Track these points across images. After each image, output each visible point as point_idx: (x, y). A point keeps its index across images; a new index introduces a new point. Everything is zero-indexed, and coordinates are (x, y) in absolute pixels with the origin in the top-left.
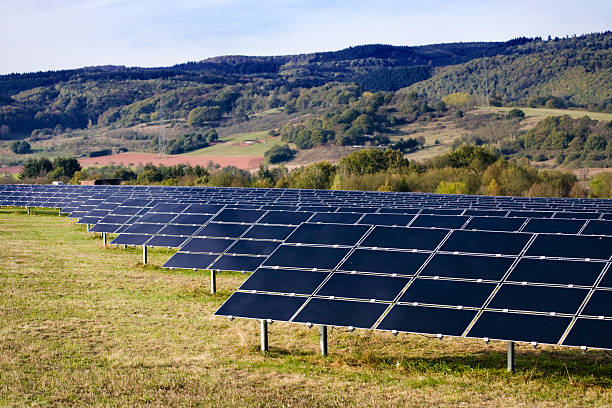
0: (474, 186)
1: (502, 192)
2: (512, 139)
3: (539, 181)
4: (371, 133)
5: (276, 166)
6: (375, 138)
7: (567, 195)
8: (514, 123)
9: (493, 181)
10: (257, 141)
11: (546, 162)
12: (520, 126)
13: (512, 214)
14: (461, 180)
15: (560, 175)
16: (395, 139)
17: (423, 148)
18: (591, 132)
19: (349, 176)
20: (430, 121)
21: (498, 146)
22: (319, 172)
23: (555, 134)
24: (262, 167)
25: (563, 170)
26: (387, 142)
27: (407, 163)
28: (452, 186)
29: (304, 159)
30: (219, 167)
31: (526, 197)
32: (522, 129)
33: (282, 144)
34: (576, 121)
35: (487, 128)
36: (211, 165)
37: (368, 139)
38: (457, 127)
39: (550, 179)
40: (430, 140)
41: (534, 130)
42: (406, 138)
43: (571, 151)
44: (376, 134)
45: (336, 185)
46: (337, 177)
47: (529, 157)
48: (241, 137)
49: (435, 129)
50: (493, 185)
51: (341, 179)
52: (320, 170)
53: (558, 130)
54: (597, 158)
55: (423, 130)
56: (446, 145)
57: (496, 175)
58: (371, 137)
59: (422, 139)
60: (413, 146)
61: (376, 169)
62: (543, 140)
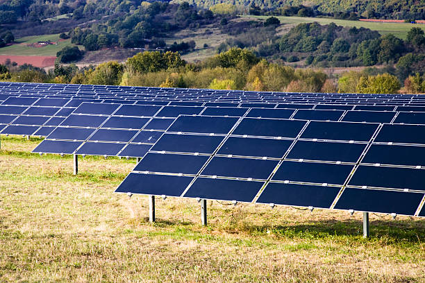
0: (241, 83)
1: (265, 88)
2: (269, 43)
3: (296, 79)
4: (149, 38)
5: (68, 65)
6: (152, 42)
7: (319, 90)
8: (272, 29)
9: (257, 78)
10: (49, 43)
11: (298, 63)
12: (276, 32)
13: (279, 106)
14: (230, 78)
15: (313, 74)
16: (170, 43)
17: (194, 50)
18: (336, 37)
19: (135, 74)
20: (200, 27)
21: (257, 49)
22: (109, 70)
23: (307, 39)
24: (57, 66)
25: (317, 70)
26: (163, 45)
27: (184, 63)
28: (223, 83)
29: (91, 60)
30: (16, 64)
31: (284, 92)
32: (277, 34)
33: (72, 46)
34: (325, 27)
35: (248, 34)
36: (8, 63)
37: (147, 43)
38: (222, 33)
39: (305, 77)
40: (199, 44)
41: (289, 35)
42: (179, 42)
43: (319, 53)
44: (153, 38)
45: (124, 81)
46: (125, 75)
47: (284, 59)
48: (35, 39)
49: (204, 34)
50: (256, 83)
51: (128, 77)
52: (110, 69)
53: (309, 35)
54: (341, 59)
55: (194, 36)
56: (213, 48)
57: (260, 74)
58: (150, 41)
59: (193, 43)
60: (186, 48)
61: (158, 68)
62: (295, 44)
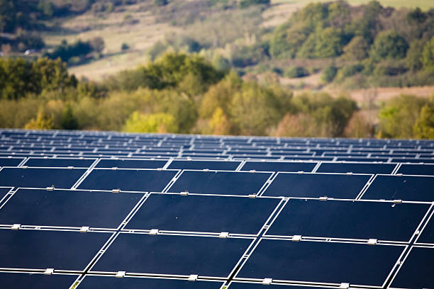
0: (186, 121)
1: (234, 130)
2: (250, 42)
3: (295, 111)
4: (11, 31)
6: (18, 40)
7: (340, 134)
8: (254, 14)
9: (219, 111)
11: (306, 80)
12: (262, 20)
13: (248, 166)
14: (166, 110)
15: (328, 101)
16: (53, 42)
17: (101, 57)
18: (382, 28)
20: (113, 10)
21: (227, 52)
23: (322, 33)
25: (334, 92)
26: (39, 46)
27: (74, 82)
28: (151, 120)
31: (272, 138)
32: (266, 25)
34: (357, 10)
35: (207, 24)
37: (7, 42)
38: (157, 22)
39: (313, 108)
40: (112, 43)
41: (286, 27)
42: (72, 40)
43: (349, 59)
44: (20, 31)
47: (279, 72)
49: (121, 25)
50: (218, 119)
53: (326, 25)
54: (392, 72)
55: (101, 27)
56: (140, 52)
57: (224, 101)
58: (12, 37)
59: (100, 43)
60: (84, 52)
61: (21, 92)
62: (301, 42)
